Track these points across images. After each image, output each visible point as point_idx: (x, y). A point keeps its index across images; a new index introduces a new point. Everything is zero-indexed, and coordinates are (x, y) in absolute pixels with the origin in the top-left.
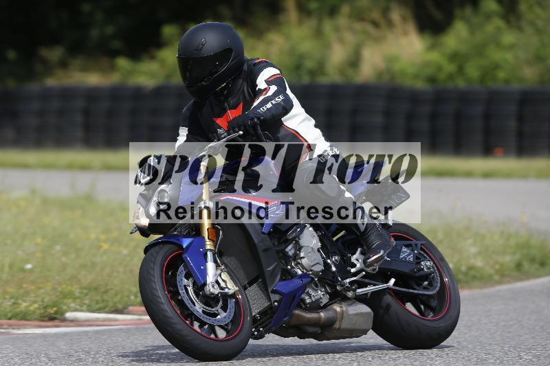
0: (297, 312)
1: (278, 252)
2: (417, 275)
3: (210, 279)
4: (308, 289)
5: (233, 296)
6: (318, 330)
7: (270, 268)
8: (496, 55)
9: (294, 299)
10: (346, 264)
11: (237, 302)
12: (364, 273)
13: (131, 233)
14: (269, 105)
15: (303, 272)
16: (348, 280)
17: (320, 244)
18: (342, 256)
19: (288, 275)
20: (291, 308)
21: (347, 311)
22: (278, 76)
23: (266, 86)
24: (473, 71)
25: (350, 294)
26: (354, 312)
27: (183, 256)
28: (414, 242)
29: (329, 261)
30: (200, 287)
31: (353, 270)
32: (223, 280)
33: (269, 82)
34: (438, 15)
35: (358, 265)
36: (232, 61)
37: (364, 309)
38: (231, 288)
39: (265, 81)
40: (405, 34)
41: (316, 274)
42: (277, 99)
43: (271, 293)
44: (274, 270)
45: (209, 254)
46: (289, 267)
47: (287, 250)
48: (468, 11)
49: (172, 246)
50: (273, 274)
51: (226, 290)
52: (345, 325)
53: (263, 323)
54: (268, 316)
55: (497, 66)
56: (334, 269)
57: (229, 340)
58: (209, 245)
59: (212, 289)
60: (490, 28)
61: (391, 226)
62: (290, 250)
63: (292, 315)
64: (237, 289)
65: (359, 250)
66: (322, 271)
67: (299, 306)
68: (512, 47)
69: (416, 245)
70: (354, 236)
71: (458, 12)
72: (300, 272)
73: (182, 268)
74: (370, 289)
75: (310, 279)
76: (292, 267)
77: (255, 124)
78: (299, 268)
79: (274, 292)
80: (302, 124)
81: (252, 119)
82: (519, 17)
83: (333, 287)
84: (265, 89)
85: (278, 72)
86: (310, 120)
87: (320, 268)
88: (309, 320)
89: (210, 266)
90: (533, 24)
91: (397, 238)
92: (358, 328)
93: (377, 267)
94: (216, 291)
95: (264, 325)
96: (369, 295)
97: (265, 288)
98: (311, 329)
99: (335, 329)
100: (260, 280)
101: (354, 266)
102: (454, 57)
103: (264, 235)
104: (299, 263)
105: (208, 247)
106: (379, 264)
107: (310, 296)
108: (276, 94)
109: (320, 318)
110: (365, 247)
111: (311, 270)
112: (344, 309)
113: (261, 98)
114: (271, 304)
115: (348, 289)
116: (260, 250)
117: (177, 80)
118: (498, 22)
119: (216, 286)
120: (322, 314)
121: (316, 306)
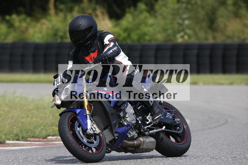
0: (125, 141)
1: (117, 115)
2: (174, 124)
3: (89, 127)
4: (129, 131)
5: (99, 134)
6: (133, 149)
7: (114, 122)
8: (145, 29)
9: (124, 136)
10: (144, 120)
11: (100, 137)
12: (153, 124)
13: (52, 107)
14: (111, 51)
15: (127, 124)
16: (146, 127)
17: (134, 112)
18: (143, 116)
19: (121, 125)
20: (123, 139)
21: (145, 140)
22: (113, 38)
23: (109, 43)
24: (134, 36)
25: (147, 133)
26: (148, 141)
27: (77, 117)
28: (171, 110)
29: (138, 119)
30: (85, 131)
31: (147, 123)
32: (94, 128)
33: (110, 41)
34: (118, 11)
35: (149, 121)
36: (93, 32)
37: (152, 139)
38: (98, 131)
39: (108, 40)
40: (104, 20)
41: (133, 124)
42: (114, 48)
43: (115, 133)
44: (115, 123)
45: (88, 116)
46: (121, 122)
47: (120, 114)
48: (132, 9)
49: (72, 113)
50: (115, 125)
51: (96, 132)
52: (145, 147)
53: (111, 146)
54: (113, 143)
55: (145, 34)
56: (140, 122)
57: (97, 153)
58: (88, 112)
59: (90, 131)
60: (142, 17)
61: (162, 104)
62: (122, 114)
63: (123, 143)
64: (100, 131)
65: (150, 114)
66: (135, 123)
67: (126, 139)
68: (152, 25)
69: (172, 111)
70: (147, 108)
71: (127, 10)
72: (126, 124)
73: (76, 123)
74: (155, 131)
75: (130, 127)
76: (123, 122)
77: (106, 59)
78: (126, 122)
79: (116, 132)
80: (123, 59)
81: (105, 57)
82: (155, 12)
83: (139, 130)
84: (109, 44)
85: (113, 36)
86: (126, 57)
87: (134, 122)
88: (130, 144)
89: (89, 121)
90: (161, 14)
91: (165, 109)
92: (150, 148)
93: (157, 121)
94: (92, 132)
95: (111, 147)
96: (154, 133)
97: (111, 131)
98: (130, 149)
99: (141, 148)
100: (109, 127)
101: (148, 121)
102: (126, 30)
103: (111, 108)
104: (126, 120)
105: (87, 113)
106: (158, 120)
107: (130, 134)
108: (114, 46)
109: (134, 143)
110: (152, 113)
111: (131, 123)
112: (144, 139)
113: (107, 48)
114: (114, 138)
115: (146, 131)
116: (110, 114)
117: (68, 40)
118: (146, 14)
119: (92, 130)
120: (135, 142)
121: (133, 139)
